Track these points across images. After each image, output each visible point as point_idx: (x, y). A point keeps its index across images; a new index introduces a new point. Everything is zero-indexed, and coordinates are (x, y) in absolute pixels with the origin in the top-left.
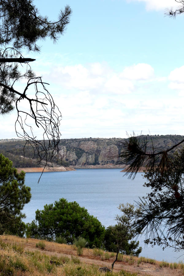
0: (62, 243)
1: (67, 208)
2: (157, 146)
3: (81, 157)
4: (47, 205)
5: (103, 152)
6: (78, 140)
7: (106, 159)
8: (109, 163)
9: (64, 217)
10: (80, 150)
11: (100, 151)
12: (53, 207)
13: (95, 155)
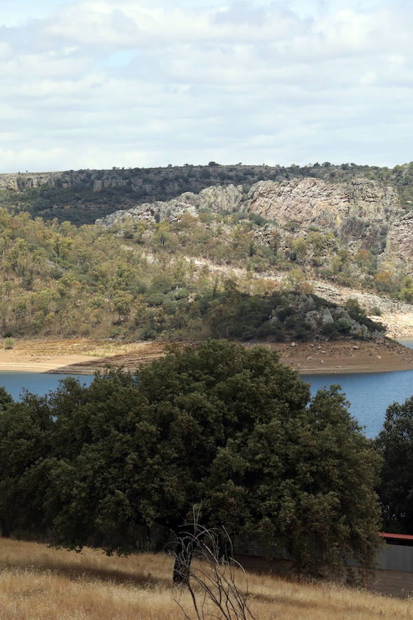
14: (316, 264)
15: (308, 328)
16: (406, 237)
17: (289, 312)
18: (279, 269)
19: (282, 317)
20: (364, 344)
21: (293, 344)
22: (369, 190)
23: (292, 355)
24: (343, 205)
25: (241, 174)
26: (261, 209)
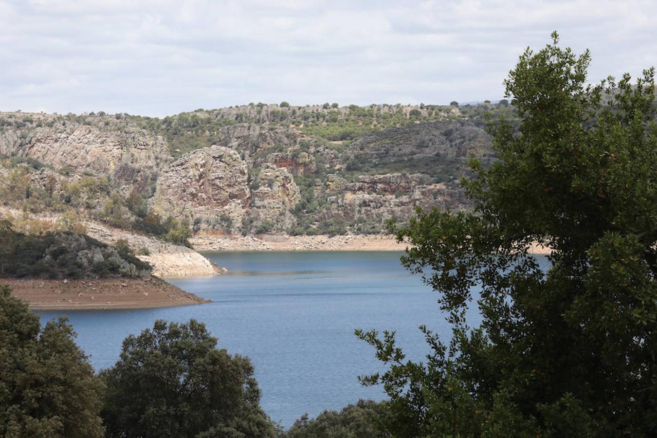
5: (170, 178)
14: (89, 207)
15: (80, 266)
16: (174, 182)
17: (63, 251)
18: (54, 211)
19: (55, 255)
20: (133, 282)
21: (65, 281)
22: (141, 138)
23: (64, 292)
24: (116, 152)
25: (21, 121)
26: (39, 154)
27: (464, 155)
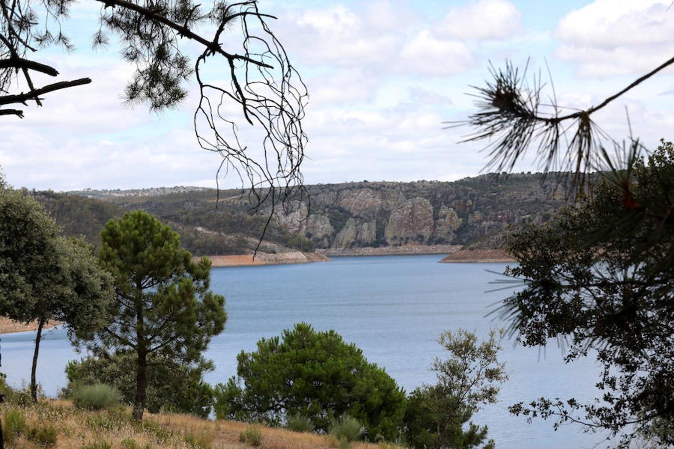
0: (301, 431)
1: (313, 345)
2: (526, 199)
3: (342, 227)
4: (264, 340)
5: (396, 215)
6: (334, 188)
7: (403, 233)
8: (410, 241)
9: (307, 369)
10: (341, 212)
11: (389, 212)
12: (279, 344)
13: (378, 223)
16: (397, 218)
24: (380, 202)
26: (344, 205)
27: (550, 199)
